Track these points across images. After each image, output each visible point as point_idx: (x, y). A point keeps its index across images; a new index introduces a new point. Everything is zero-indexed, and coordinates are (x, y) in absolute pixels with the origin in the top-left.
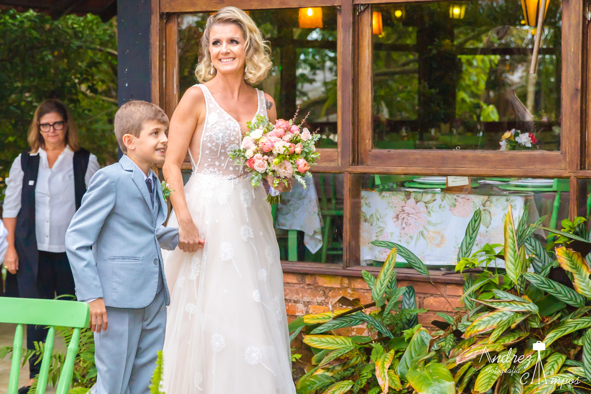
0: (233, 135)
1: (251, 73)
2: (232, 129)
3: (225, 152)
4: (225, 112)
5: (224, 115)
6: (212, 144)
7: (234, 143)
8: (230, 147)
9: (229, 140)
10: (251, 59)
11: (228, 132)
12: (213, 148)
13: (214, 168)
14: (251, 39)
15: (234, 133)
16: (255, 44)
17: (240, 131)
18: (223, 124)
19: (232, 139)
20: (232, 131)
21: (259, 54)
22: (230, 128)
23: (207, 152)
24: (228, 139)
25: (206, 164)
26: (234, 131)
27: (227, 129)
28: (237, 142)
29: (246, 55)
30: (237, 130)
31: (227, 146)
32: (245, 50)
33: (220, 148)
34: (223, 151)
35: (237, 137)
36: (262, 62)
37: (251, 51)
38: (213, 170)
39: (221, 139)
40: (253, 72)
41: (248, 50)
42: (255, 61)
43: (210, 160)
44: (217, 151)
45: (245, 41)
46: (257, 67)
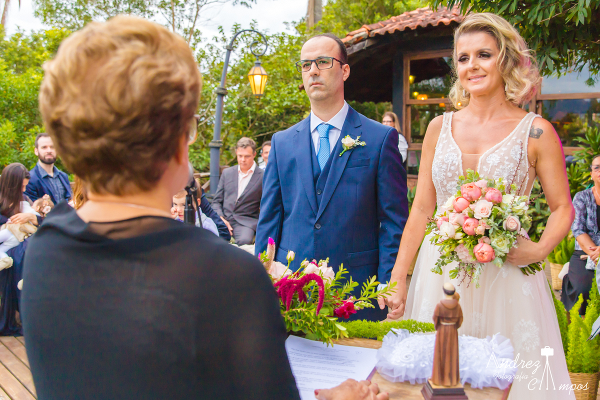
0: (450, 170)
1: (512, 92)
2: (450, 164)
3: (447, 191)
10: (510, 75)
14: (507, 49)
15: (452, 168)
16: (514, 55)
20: (449, 166)
21: (521, 68)
22: (446, 162)
24: (444, 175)
26: (453, 164)
27: (443, 163)
28: (457, 179)
29: (503, 71)
31: (445, 183)
32: (499, 63)
34: (444, 189)
35: (457, 173)
36: (527, 76)
37: (510, 63)
40: (515, 90)
41: (505, 63)
42: (516, 76)
45: (500, 51)
46: (520, 85)
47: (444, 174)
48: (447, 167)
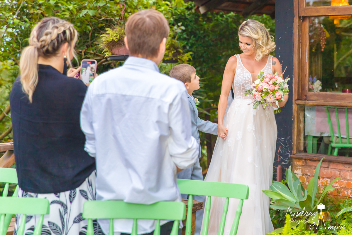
2: (247, 77)
3: (244, 88)
4: (245, 68)
5: (244, 70)
6: (238, 84)
7: (248, 84)
8: (246, 86)
9: (245, 82)
11: (244, 78)
12: (238, 86)
13: (240, 96)
15: (248, 79)
17: (251, 78)
18: (242, 75)
19: (247, 82)
23: (237, 88)
25: (237, 94)
27: (244, 77)
28: (250, 83)
30: (249, 77)
31: (244, 85)
33: (241, 86)
34: (243, 88)
35: (250, 81)
38: (240, 97)
39: (241, 82)
43: (238, 92)
44: (241, 87)
47: (245, 81)
48: (246, 79)
